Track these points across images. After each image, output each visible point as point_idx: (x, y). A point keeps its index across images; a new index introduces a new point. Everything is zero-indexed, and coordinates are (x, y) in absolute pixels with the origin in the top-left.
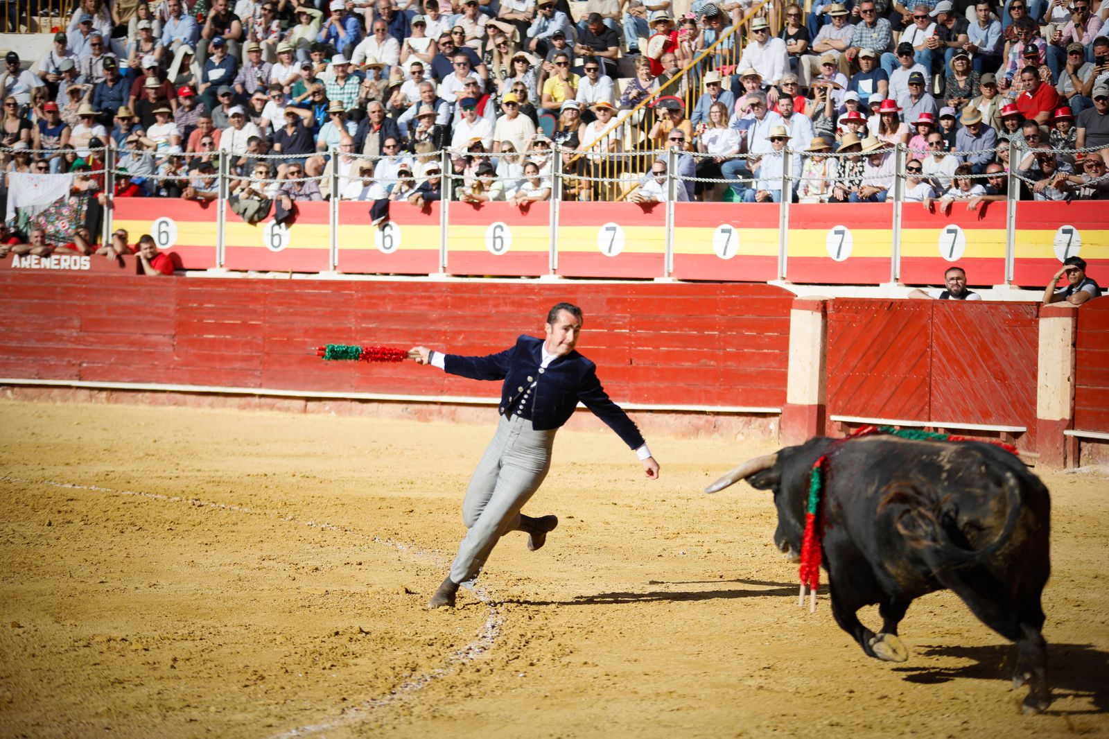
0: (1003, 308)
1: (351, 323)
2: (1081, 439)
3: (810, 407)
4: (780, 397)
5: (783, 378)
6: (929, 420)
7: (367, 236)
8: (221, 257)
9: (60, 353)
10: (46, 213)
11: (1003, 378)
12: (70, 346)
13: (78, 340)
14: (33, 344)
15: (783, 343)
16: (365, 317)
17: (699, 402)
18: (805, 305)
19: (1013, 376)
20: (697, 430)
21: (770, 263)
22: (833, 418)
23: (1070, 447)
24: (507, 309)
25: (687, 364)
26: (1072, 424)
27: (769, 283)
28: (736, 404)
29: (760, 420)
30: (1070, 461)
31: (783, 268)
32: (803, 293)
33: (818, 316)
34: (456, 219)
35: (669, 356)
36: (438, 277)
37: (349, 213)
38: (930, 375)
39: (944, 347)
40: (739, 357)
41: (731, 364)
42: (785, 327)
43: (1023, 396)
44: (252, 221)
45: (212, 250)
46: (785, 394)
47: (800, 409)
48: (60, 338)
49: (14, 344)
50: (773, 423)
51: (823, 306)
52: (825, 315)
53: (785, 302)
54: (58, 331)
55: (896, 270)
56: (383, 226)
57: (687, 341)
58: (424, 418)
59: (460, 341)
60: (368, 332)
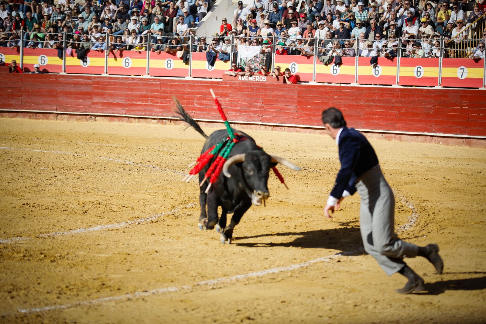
1: (362, 103)
7: (368, 70)
8: (314, 77)
9: (255, 112)
10: (251, 60)
12: (258, 109)
13: (262, 107)
14: (245, 108)
16: (368, 101)
24: (422, 98)
34: (403, 64)
35: (483, 118)
36: (395, 86)
37: (362, 62)
44: (326, 64)
45: (311, 74)
48: (255, 107)
49: (238, 108)
54: (254, 104)
56: (375, 67)
58: (389, 139)
59: (403, 110)
60: (369, 107)
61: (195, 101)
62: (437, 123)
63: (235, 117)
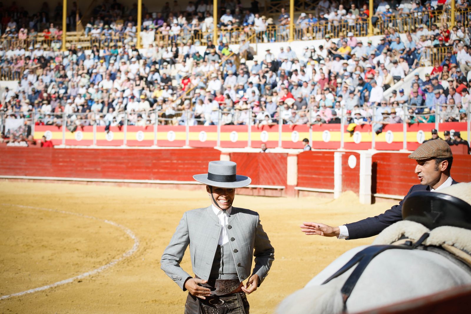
0: (278, 155)
1: (100, 160)
2: (299, 190)
6: (259, 185)
7: (104, 136)
8: (64, 142)
9: (20, 169)
10: (16, 131)
11: (278, 173)
12: (23, 167)
13: (25, 166)
14: (13, 167)
16: (104, 158)
18: (225, 154)
19: (281, 173)
20: (195, 189)
21: (215, 143)
23: (296, 192)
24: (143, 156)
25: (192, 171)
26: (297, 185)
27: (215, 148)
30: (297, 196)
31: (219, 143)
32: (224, 150)
33: (229, 157)
34: (129, 130)
35: (187, 169)
36: (123, 147)
37: (99, 130)
38: (259, 172)
39: (263, 165)
41: (205, 170)
43: (284, 178)
44: (72, 132)
45: (61, 140)
48: (20, 165)
49: (8, 167)
51: (230, 154)
53: (219, 153)
54: (20, 163)
55: (250, 144)
56: (108, 132)
57: (192, 164)
58: (120, 186)
59: (130, 165)
60: (104, 163)
62: (155, 173)
63: (5, 174)
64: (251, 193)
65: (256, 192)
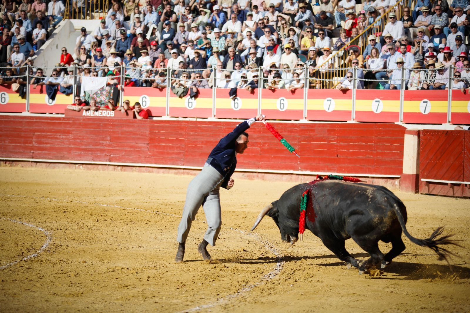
3: (413, 175)
4: (400, 170)
5: (401, 163)
6: (463, 181)
7: (228, 103)
8: (168, 112)
9: (102, 151)
10: (96, 93)
12: (106, 148)
13: (109, 146)
14: (91, 147)
15: (401, 148)
17: (366, 173)
18: (411, 132)
21: (396, 115)
22: (422, 180)
24: (286, 133)
25: (361, 157)
27: (396, 123)
28: (381, 174)
29: (391, 180)
31: (401, 117)
32: (409, 127)
33: (416, 137)
34: (264, 96)
35: (353, 154)
37: (220, 94)
38: (464, 162)
40: (382, 154)
41: (379, 157)
42: (402, 142)
44: (180, 97)
45: (164, 109)
46: (402, 170)
47: (408, 176)
48: (102, 145)
49: (83, 147)
50: (397, 182)
51: (418, 133)
52: (419, 137)
53: (402, 131)
54: (101, 142)
55: (449, 118)
56: (234, 99)
57: (361, 147)
58: (251, 178)
59: (266, 147)
61: (34, 139)
62: (303, 160)
63: (80, 156)
64: (451, 194)
65: (458, 191)
